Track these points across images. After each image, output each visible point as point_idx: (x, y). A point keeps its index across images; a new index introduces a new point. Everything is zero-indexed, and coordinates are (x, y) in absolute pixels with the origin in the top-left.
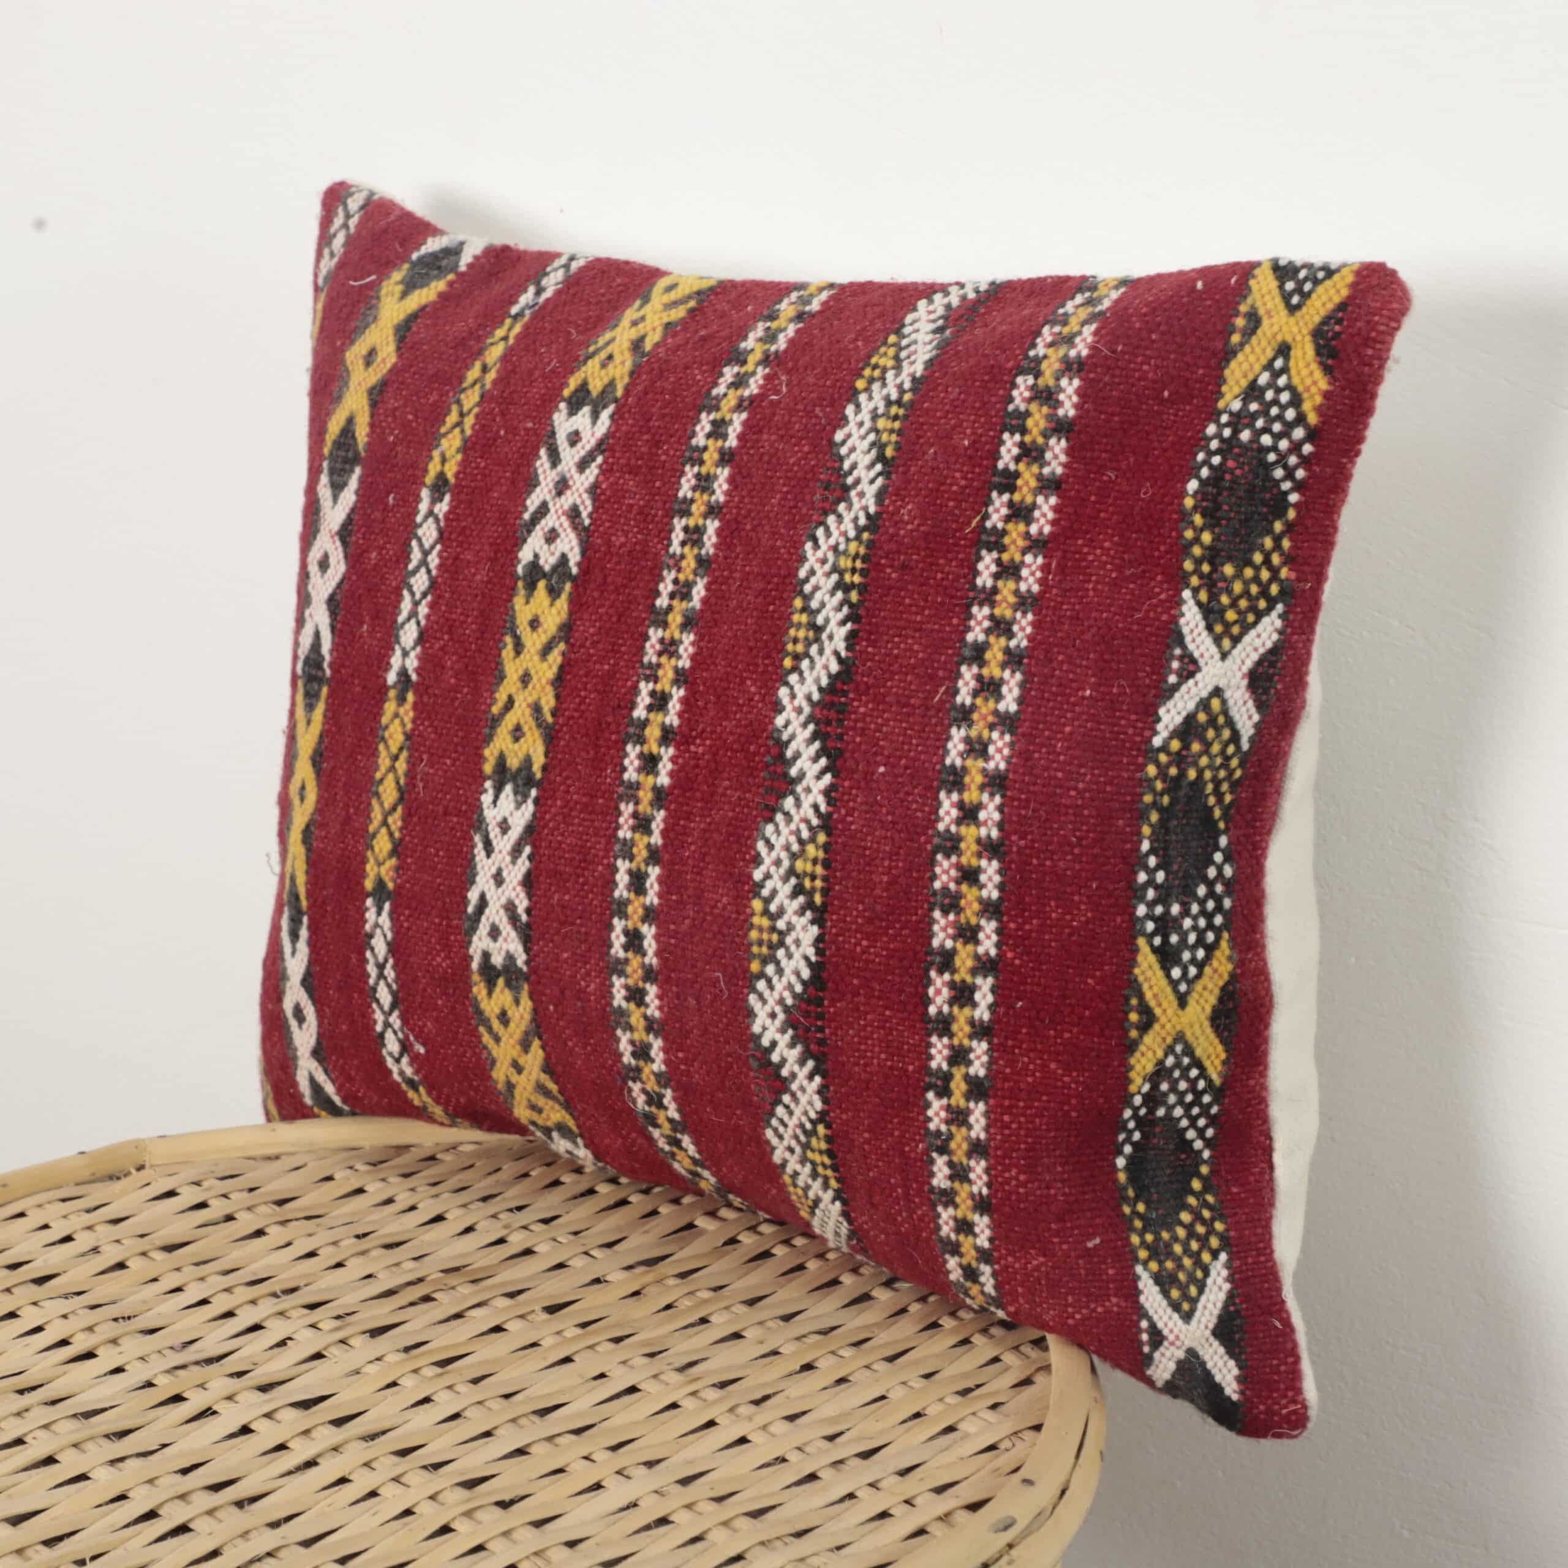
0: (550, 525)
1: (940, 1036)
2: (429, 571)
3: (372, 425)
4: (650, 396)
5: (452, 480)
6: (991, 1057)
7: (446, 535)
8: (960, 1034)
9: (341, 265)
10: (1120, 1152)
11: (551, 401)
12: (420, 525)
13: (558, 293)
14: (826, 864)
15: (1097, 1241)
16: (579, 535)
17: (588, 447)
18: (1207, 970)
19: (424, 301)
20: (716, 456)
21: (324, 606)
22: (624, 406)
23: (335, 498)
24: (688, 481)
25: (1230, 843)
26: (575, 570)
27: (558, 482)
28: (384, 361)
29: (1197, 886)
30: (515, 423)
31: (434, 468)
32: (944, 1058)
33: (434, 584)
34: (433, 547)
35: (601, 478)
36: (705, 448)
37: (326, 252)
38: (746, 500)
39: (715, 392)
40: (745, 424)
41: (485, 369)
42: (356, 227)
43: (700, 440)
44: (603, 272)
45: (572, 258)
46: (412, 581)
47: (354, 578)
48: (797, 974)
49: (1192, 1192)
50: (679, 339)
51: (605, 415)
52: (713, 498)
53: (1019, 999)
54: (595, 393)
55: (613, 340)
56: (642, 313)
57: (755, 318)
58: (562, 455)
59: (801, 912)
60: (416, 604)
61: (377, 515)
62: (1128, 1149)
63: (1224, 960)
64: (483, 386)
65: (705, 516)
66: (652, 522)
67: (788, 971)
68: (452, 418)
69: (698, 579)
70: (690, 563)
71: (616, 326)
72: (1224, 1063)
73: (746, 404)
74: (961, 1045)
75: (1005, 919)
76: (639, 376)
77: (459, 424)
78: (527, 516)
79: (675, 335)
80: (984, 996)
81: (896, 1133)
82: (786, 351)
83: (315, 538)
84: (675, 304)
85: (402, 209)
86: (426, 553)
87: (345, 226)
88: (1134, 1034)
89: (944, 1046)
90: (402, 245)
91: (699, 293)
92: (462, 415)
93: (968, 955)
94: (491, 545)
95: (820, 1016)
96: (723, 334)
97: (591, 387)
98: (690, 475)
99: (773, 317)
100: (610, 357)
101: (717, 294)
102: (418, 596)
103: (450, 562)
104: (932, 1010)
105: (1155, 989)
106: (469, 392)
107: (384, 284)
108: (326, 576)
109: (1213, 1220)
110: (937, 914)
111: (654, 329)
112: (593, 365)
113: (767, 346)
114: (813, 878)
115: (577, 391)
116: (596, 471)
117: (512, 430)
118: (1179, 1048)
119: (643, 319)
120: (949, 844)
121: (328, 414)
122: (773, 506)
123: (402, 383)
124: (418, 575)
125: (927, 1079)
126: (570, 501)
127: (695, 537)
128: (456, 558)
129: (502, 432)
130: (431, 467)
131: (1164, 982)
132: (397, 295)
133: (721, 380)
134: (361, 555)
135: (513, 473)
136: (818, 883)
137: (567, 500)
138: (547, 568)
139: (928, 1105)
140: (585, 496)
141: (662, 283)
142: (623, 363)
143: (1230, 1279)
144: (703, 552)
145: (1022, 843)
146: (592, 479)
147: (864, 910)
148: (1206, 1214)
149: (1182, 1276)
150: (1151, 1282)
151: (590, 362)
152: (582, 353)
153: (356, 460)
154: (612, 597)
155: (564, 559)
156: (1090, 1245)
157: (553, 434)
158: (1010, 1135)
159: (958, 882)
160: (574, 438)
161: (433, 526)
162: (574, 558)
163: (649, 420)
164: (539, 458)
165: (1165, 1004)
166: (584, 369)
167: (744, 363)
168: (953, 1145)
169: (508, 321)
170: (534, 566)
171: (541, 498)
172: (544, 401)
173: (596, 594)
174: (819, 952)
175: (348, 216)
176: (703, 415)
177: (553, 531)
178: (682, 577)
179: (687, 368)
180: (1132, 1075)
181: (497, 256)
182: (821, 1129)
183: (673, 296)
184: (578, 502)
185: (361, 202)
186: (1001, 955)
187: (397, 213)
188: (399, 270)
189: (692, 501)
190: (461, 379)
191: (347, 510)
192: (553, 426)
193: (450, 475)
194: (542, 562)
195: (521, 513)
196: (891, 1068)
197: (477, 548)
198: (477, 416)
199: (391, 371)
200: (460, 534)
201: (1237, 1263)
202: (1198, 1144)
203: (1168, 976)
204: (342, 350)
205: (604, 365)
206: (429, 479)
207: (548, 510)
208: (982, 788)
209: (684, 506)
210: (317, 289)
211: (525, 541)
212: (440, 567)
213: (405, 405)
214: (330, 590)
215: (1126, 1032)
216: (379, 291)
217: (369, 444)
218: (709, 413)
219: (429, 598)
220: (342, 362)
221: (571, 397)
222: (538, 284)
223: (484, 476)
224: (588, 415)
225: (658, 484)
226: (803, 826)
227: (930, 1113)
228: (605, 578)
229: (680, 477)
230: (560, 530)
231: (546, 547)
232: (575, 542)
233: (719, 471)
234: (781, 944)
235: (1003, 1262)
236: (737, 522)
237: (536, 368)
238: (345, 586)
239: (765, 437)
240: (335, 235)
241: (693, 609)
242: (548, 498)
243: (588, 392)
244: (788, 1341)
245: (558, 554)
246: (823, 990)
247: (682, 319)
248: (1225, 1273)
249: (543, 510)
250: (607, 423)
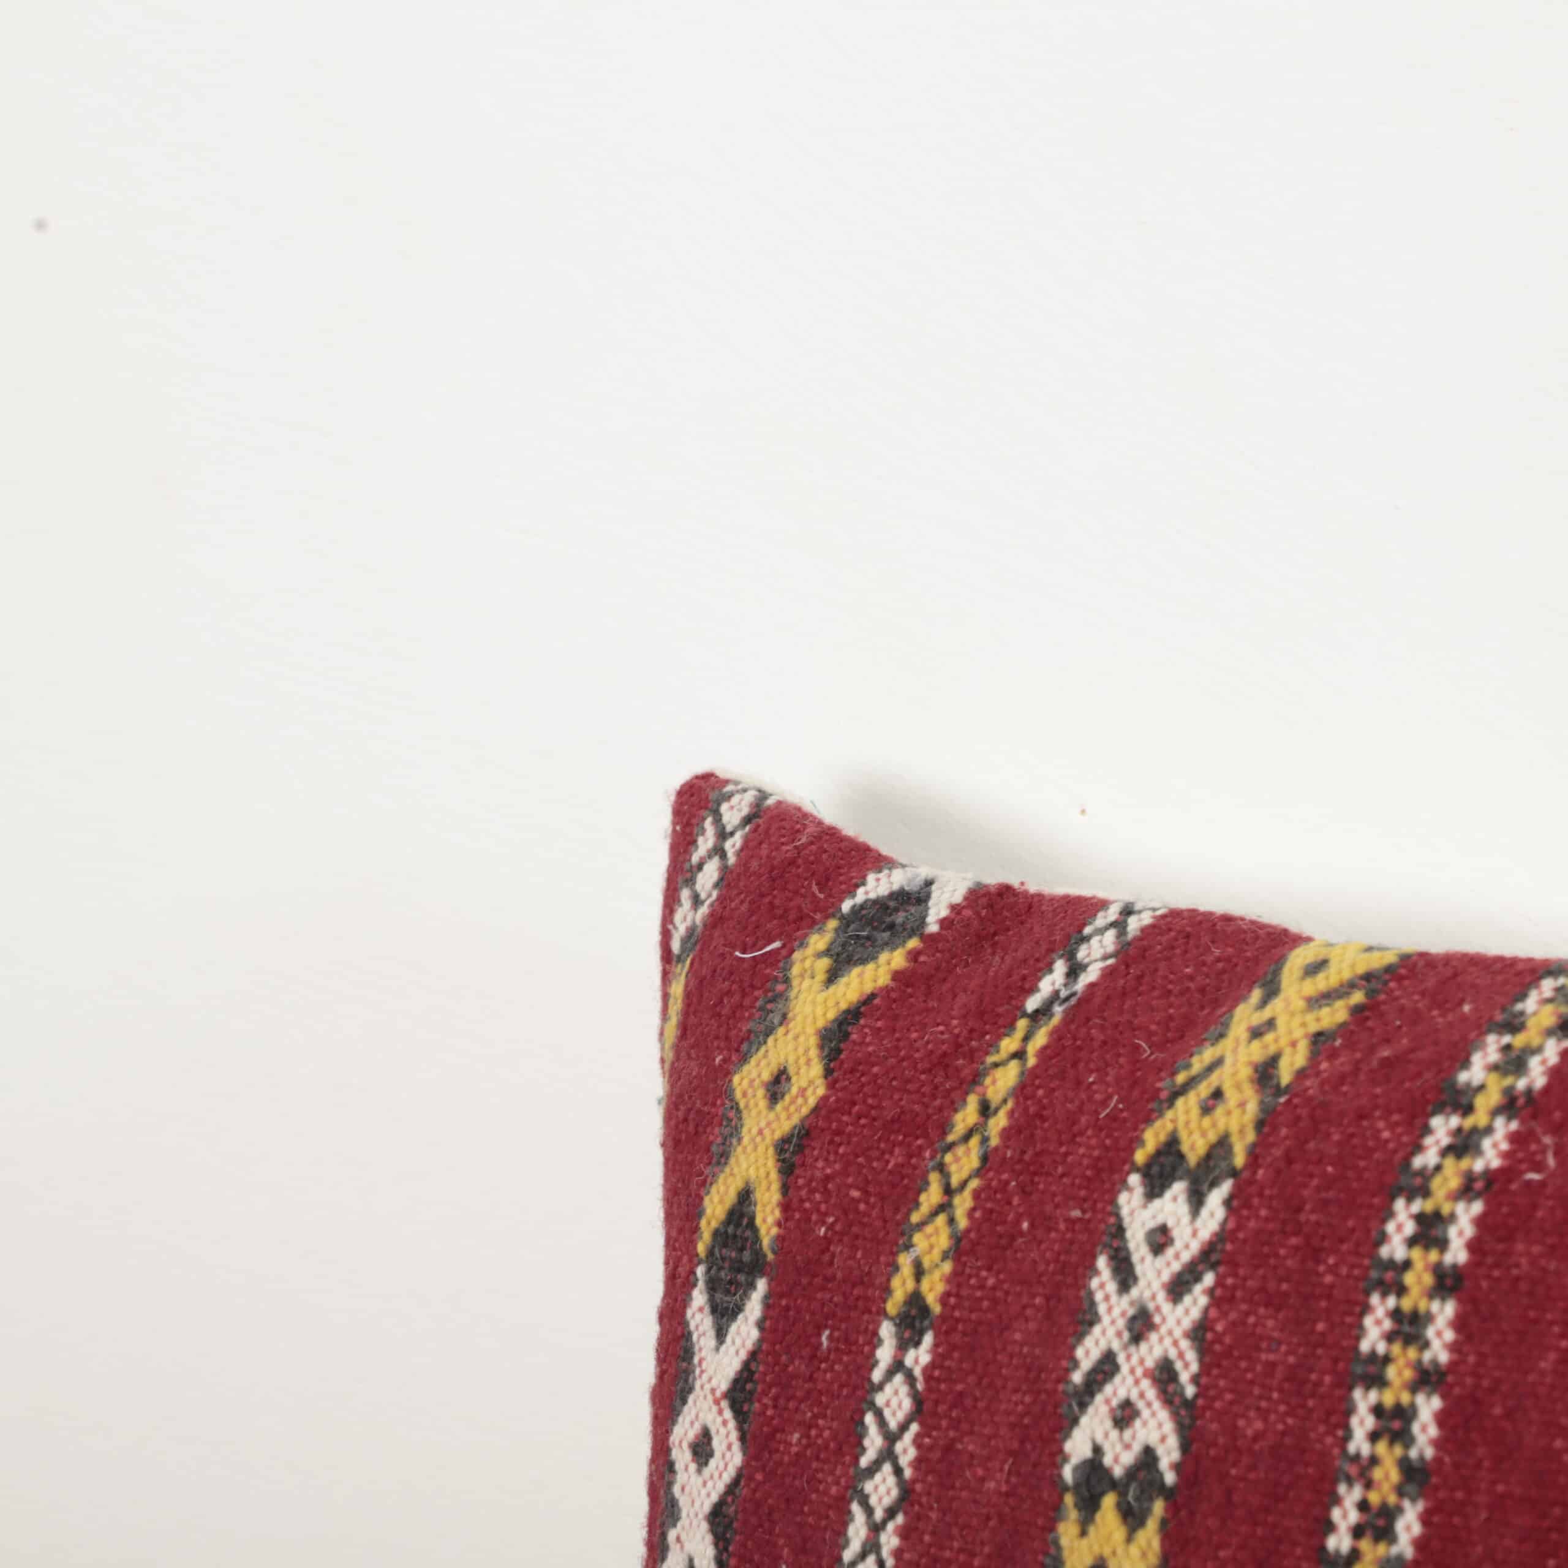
0: (1122, 1393)
2: (898, 1471)
3: (786, 1207)
4: (1297, 1167)
5: (937, 1309)
7: (927, 1406)
9: (715, 920)
11: (1112, 1170)
12: (880, 1387)
13: (1108, 974)
16: (1175, 1416)
17: (1186, 1257)
19: (869, 988)
20: (1428, 1279)
21: (705, 1526)
22: (1251, 1182)
23: (721, 1335)
24: (1378, 1322)
26: (1170, 1478)
27: (1133, 1319)
28: (803, 1092)
30: (1048, 1208)
31: (901, 1286)
33: (907, 1495)
34: (904, 1427)
35: (1213, 1313)
36: (1407, 1265)
37: (685, 894)
38: (1491, 1362)
39: (1418, 1162)
40: (1480, 1222)
41: (986, 1110)
42: (738, 854)
43: (1395, 1248)
44: (1188, 936)
45: (1128, 911)
46: (868, 1487)
47: (759, 1477)
50: (1343, 1062)
51: (1216, 1199)
52: (1427, 1356)
54: (1192, 1159)
55: (1218, 1063)
56: (1267, 1013)
57: (1483, 1026)
58: (1139, 1269)
60: (876, 1529)
61: (799, 1366)
64: (985, 1140)
65: (1414, 1387)
66: (1313, 1395)
68: (932, 1196)
69: (1407, 1504)
70: (1388, 1474)
71: (1222, 1036)
73: (1479, 1185)
76: (1275, 1128)
77: (944, 1207)
78: (1077, 1377)
79: (1333, 1055)
82: (1547, 1090)
83: (684, 1402)
84: (1327, 997)
85: (820, 823)
86: (891, 1438)
87: (719, 851)
90: (822, 888)
91: (1368, 977)
92: (948, 1191)
94: (1012, 1426)
96: (1422, 1055)
97: (1185, 1148)
98: (1380, 1312)
99: (1514, 1026)
100: (1218, 1094)
101: (1400, 979)
102: (879, 1515)
103: (936, 1455)
106: (960, 1150)
107: (797, 955)
108: (707, 1471)
111: (1294, 1044)
112: (1185, 1109)
113: (1508, 1081)
115: (1158, 1153)
116: (1203, 1301)
117: (1043, 1222)
119: (1271, 1024)
121: (705, 1184)
122: (1542, 1373)
123: (839, 1132)
124: (878, 1477)
126: (1158, 1352)
127: (1396, 1425)
128: (949, 1449)
129: (1025, 1225)
130: (896, 1282)
132: (821, 976)
133: (1428, 1141)
134: (771, 1436)
135: (1048, 1299)
137: (1152, 1350)
138: (1118, 1472)
140: (1185, 1344)
141: (1298, 959)
142: (1242, 1105)
144: (1413, 1453)
146: (1196, 1313)
151: (1180, 1102)
152: (1164, 1085)
153: (757, 1267)
154: (1243, 1529)
155: (1149, 1456)
157: (1120, 1230)
160: (1160, 1239)
161: (904, 1390)
162: (1169, 1455)
163: (1299, 1210)
164: (1097, 1273)
166: (1169, 1114)
167: (1468, 1110)
169: (1022, 1024)
170: (1094, 1468)
171: (1103, 1345)
172: (1098, 1171)
173: (1212, 1522)
175: (723, 835)
176: (1400, 1204)
177: (1127, 1404)
178: (1374, 1498)
179: (1361, 1116)
181: (990, 906)
183: (1322, 982)
184: (1173, 1354)
185: (745, 811)
187: (811, 829)
188: (821, 931)
189: (1387, 1359)
190: (944, 1127)
191: (743, 1355)
192: (1118, 1216)
193: (932, 1299)
194: (1107, 1460)
195: (1068, 1371)
197: (987, 1431)
198: (977, 1195)
199: (816, 1110)
200: (953, 1406)
204: (725, 1072)
205: (1206, 1109)
206: (893, 1306)
207: (1116, 1368)
209: (1372, 1369)
210: (667, 956)
211: (1075, 1421)
212: (917, 1463)
213: (845, 1173)
214: (715, 1498)
216: (788, 968)
217: (780, 1239)
218: (1410, 1199)
219: (900, 1519)
220: (727, 1093)
221: (1148, 1165)
222: (1071, 957)
223: (995, 1301)
224: (1182, 1199)
225: (1320, 1327)
228: (1229, 1493)
229: (1361, 1315)
230: (1140, 1405)
231: (1114, 1434)
232: (1169, 1427)
233: (1435, 1306)
236: (1476, 1402)
237: (1081, 1110)
238: (742, 1491)
239: (1520, 1247)
240: (700, 867)
241: (1399, 1558)
242: (1116, 1346)
243: (1181, 1156)
245: (1137, 1448)
247: (1343, 1025)
249: (1107, 1367)
250: (1220, 1213)
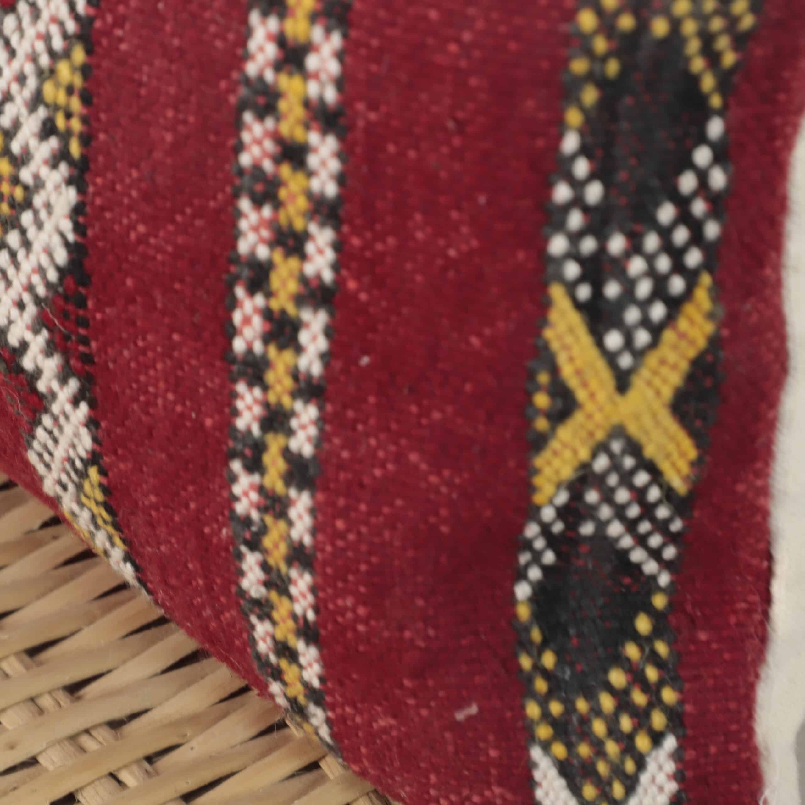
1: (251, 385)
6: (321, 430)
8: (278, 388)
10: (521, 575)
14: (86, 99)
15: (473, 710)
18: (668, 336)
25: (728, 130)
29: (657, 204)
32: (255, 418)
48: (49, 253)
49: (636, 637)
53: (365, 352)
59: (54, 164)
62: (535, 573)
63: (699, 318)
67: (37, 247)
72: (693, 464)
74: (279, 404)
75: (345, 229)
80: (314, 338)
81: (192, 505)
88: (542, 424)
89: (256, 401)
93: (291, 274)
95: (84, 323)
104: (239, 345)
105: (579, 362)
109: (661, 683)
110: (245, 204)
114: (68, 116)
118: (616, 446)
120: (261, 101)
125: (231, 444)
131: (593, 353)
136: (76, 125)
139: (234, 479)
143: (678, 776)
145: (373, 116)
147: (140, 180)
148: (652, 674)
149: (602, 768)
150: (553, 772)
156: (460, 716)
158: (344, 550)
159: (277, 160)
165: (594, 384)
168: (267, 542)
174: (78, 228)
180: (538, 481)
182: (93, 472)
186: (339, 281)
196: (182, 416)
201: (690, 754)
202: (651, 567)
203: (600, 343)
208: (314, 18)
215: (528, 423)
226: (54, 30)
227: (237, 489)
234: (28, 204)
235: (339, 711)
244: (51, 745)
246: (84, 284)
248: (670, 767)
